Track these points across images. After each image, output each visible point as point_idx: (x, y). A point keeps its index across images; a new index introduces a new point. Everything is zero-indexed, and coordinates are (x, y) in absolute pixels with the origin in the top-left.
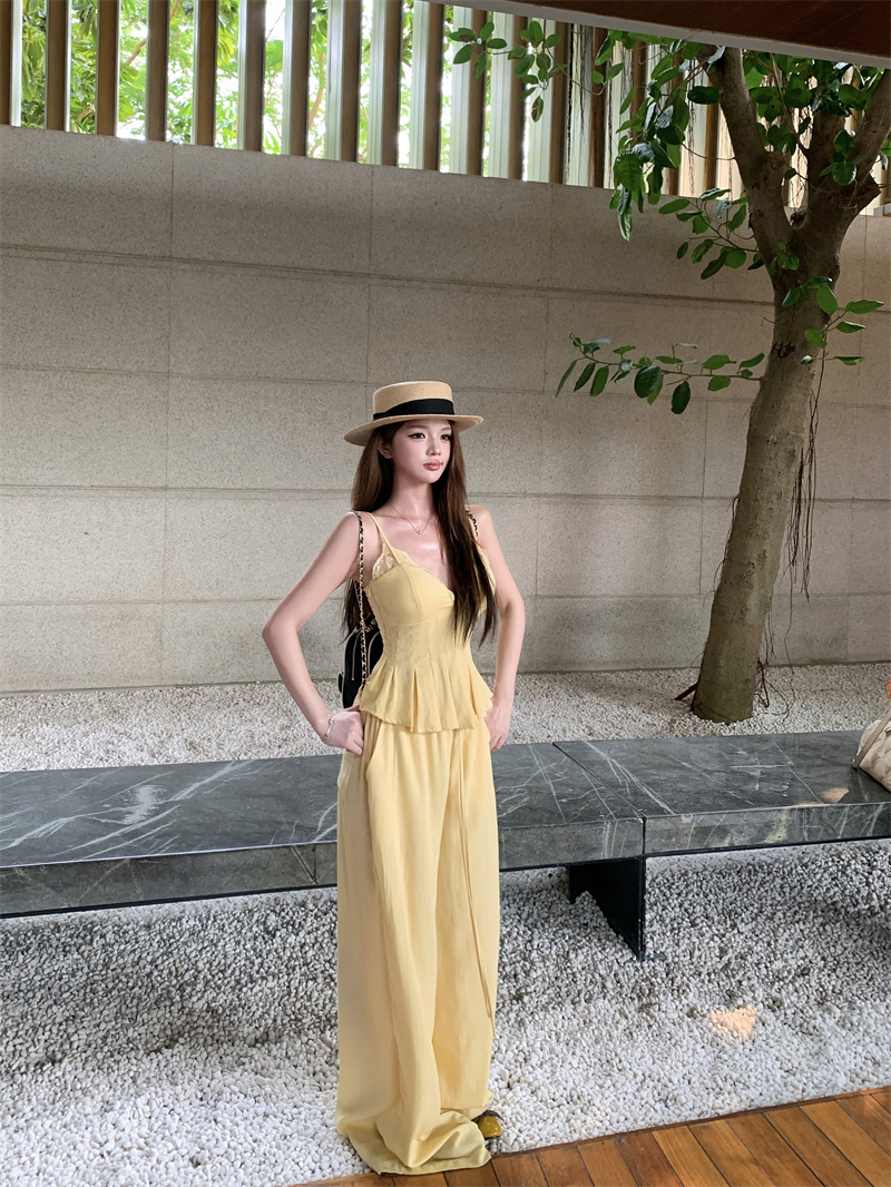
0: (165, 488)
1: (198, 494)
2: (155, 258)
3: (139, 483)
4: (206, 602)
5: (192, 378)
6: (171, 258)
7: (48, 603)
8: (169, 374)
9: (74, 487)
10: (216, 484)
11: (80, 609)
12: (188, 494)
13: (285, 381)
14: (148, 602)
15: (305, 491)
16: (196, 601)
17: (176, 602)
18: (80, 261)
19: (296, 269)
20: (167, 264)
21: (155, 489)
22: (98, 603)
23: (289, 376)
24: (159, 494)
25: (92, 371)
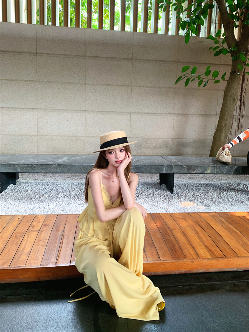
0: (85, 111)
1: (92, 112)
2: (82, 56)
3: (79, 109)
4: (95, 137)
5: (91, 85)
6: (86, 56)
7: (60, 136)
8: (85, 84)
9: (65, 110)
10: (96, 110)
11: (67, 137)
12: (90, 112)
13: (112, 85)
14: (82, 137)
15: (117, 112)
16: (93, 137)
17: (88, 137)
18: (65, 57)
19: (115, 58)
20: (85, 57)
21: (83, 111)
22: (71, 136)
24: (84, 112)
25: (68, 83)
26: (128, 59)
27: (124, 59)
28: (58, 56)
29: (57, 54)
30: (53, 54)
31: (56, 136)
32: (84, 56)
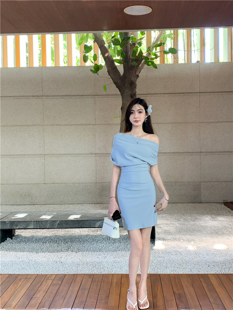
15: (28, 155)
19: (23, 96)
23: (22, 125)
26: (38, 96)
27: (33, 96)
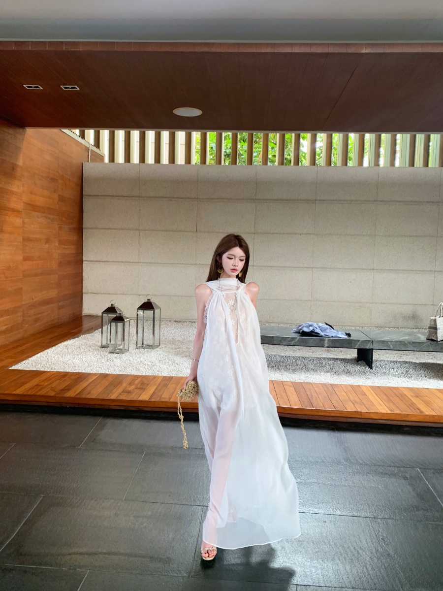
0: (373, 269)
1: (383, 271)
2: (372, 201)
3: (366, 268)
4: (385, 303)
5: (382, 236)
6: (377, 201)
7: (340, 302)
8: (375, 235)
9: (347, 269)
10: (388, 268)
12: (380, 271)
13: (411, 236)
14: (368, 303)
15: (416, 271)
16: (382, 303)
17: (376, 303)
19: (415, 202)
21: (370, 270)
22: (353, 302)
24: (372, 271)
25: (354, 235)
26: (433, 202)
27: (428, 202)
28: (342, 202)
29: (340, 201)
30: (336, 200)
31: (334, 302)
32: (375, 201)
